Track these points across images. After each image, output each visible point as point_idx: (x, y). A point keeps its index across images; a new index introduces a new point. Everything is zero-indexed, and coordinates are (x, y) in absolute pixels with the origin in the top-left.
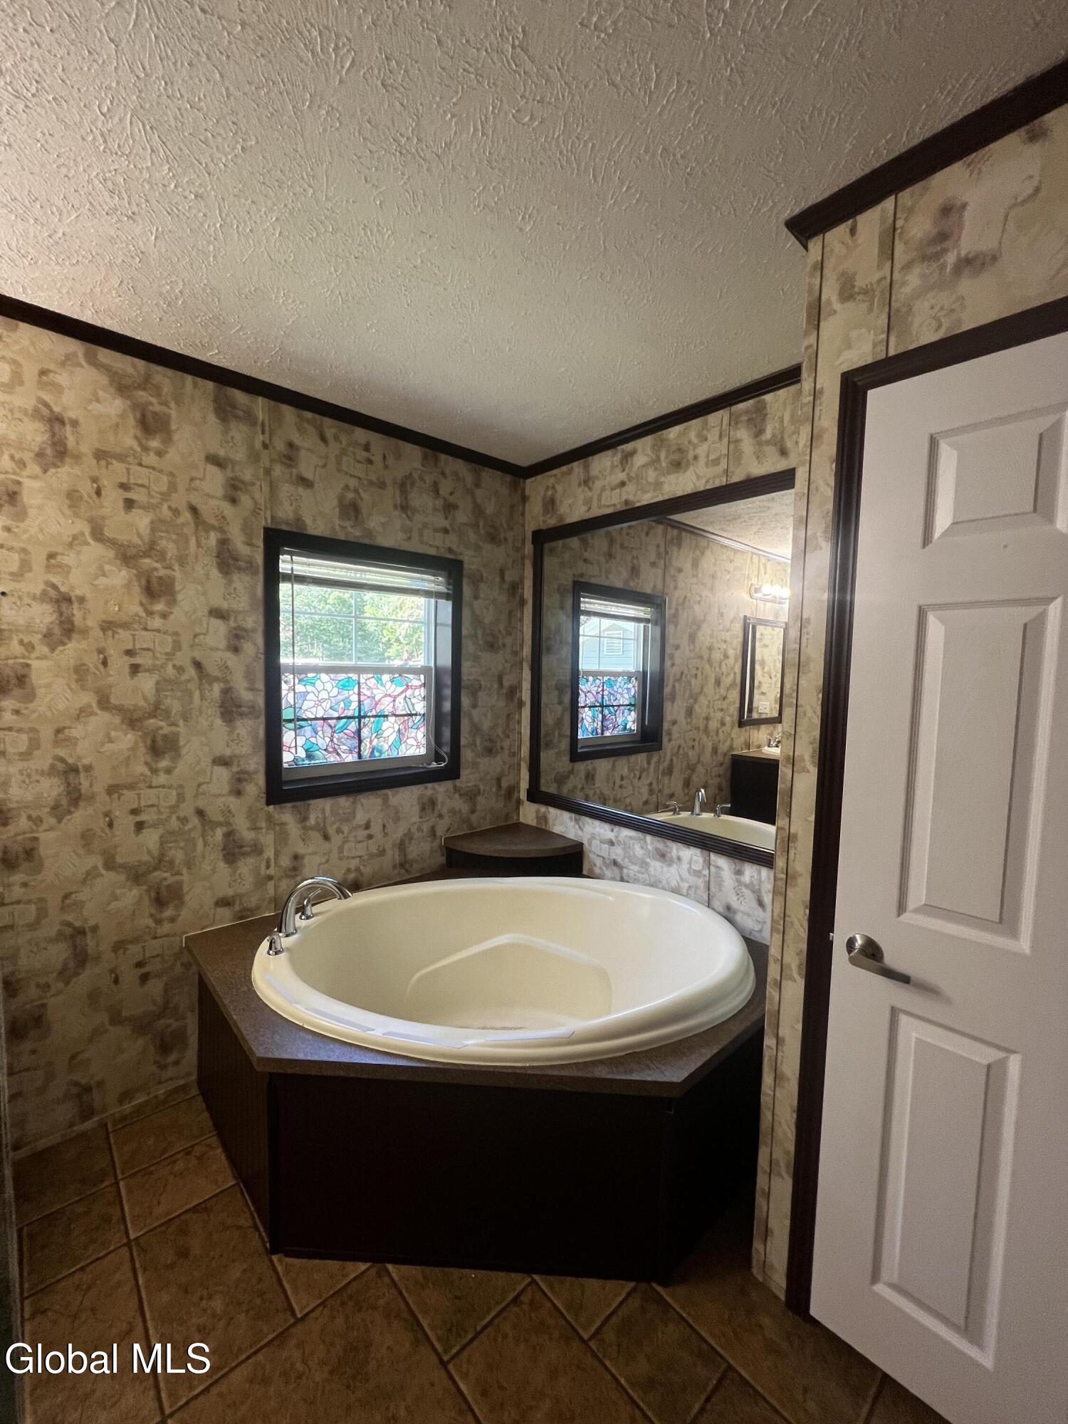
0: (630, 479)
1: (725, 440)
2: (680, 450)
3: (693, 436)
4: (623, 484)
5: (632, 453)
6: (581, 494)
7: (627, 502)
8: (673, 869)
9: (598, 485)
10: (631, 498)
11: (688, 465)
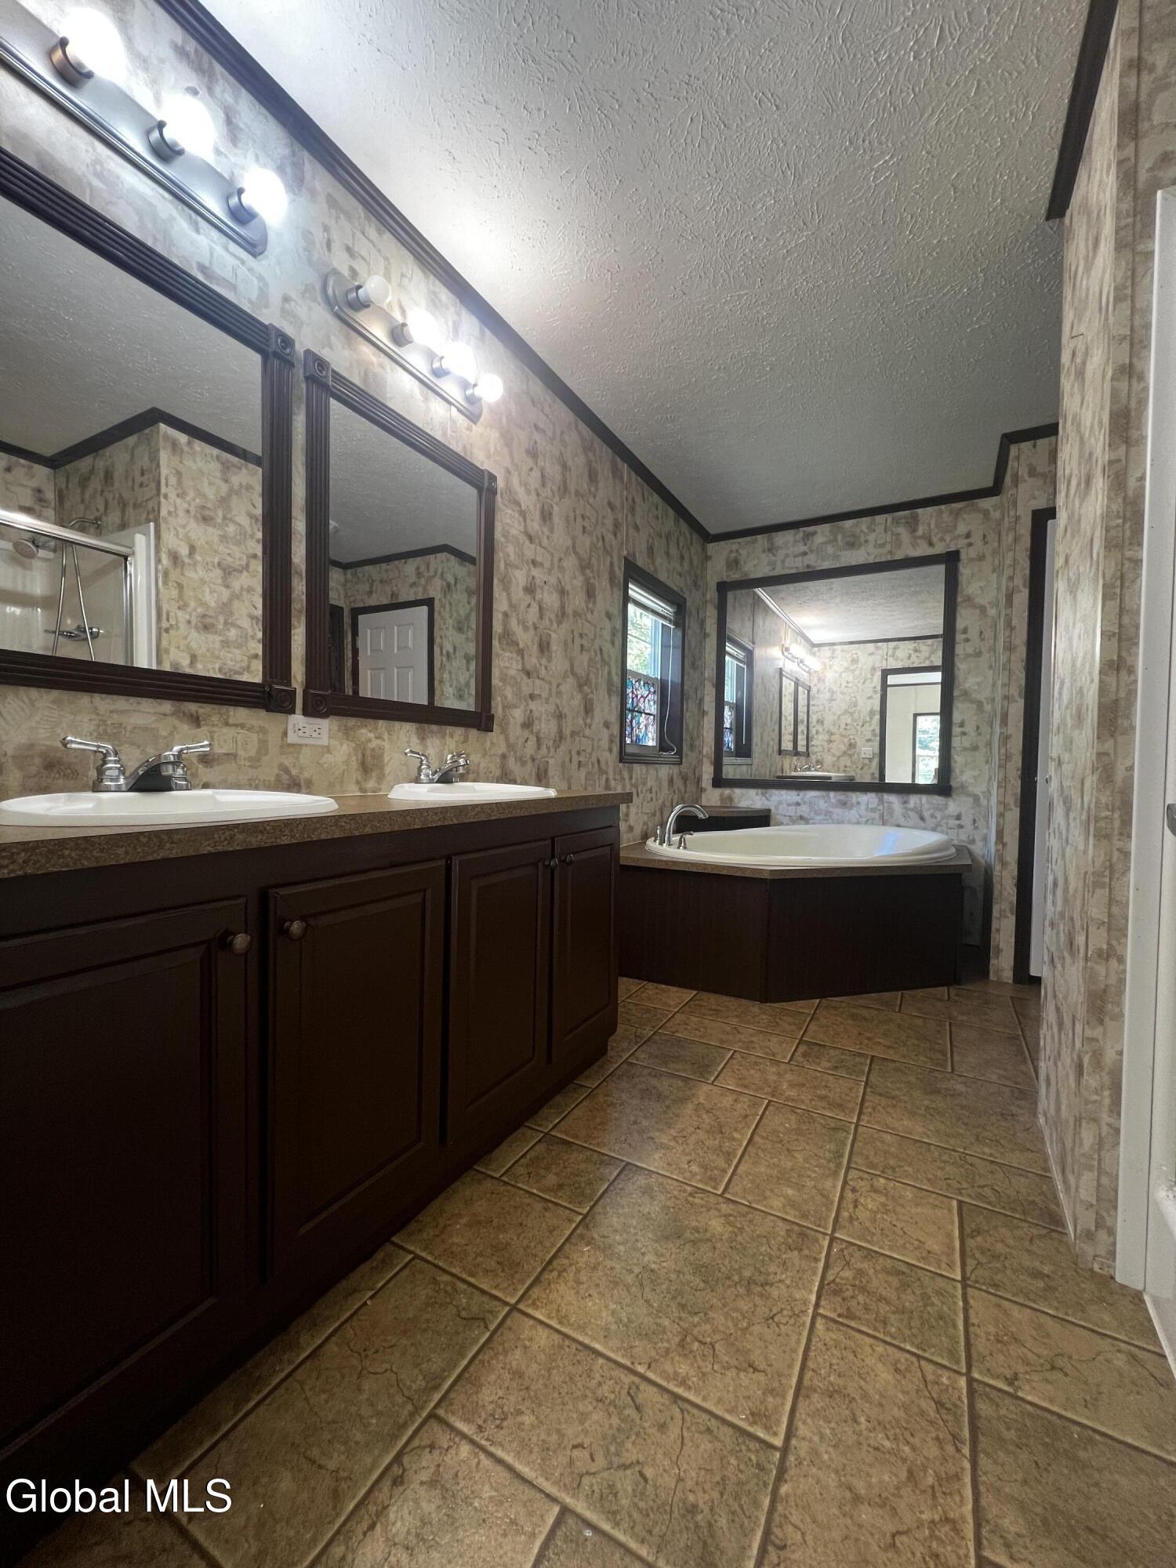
0: (812, 551)
1: (889, 533)
2: (854, 536)
3: (864, 527)
4: (805, 554)
5: (814, 533)
6: (765, 558)
7: (808, 566)
8: (854, 812)
9: (781, 553)
10: (812, 563)
11: (860, 545)
